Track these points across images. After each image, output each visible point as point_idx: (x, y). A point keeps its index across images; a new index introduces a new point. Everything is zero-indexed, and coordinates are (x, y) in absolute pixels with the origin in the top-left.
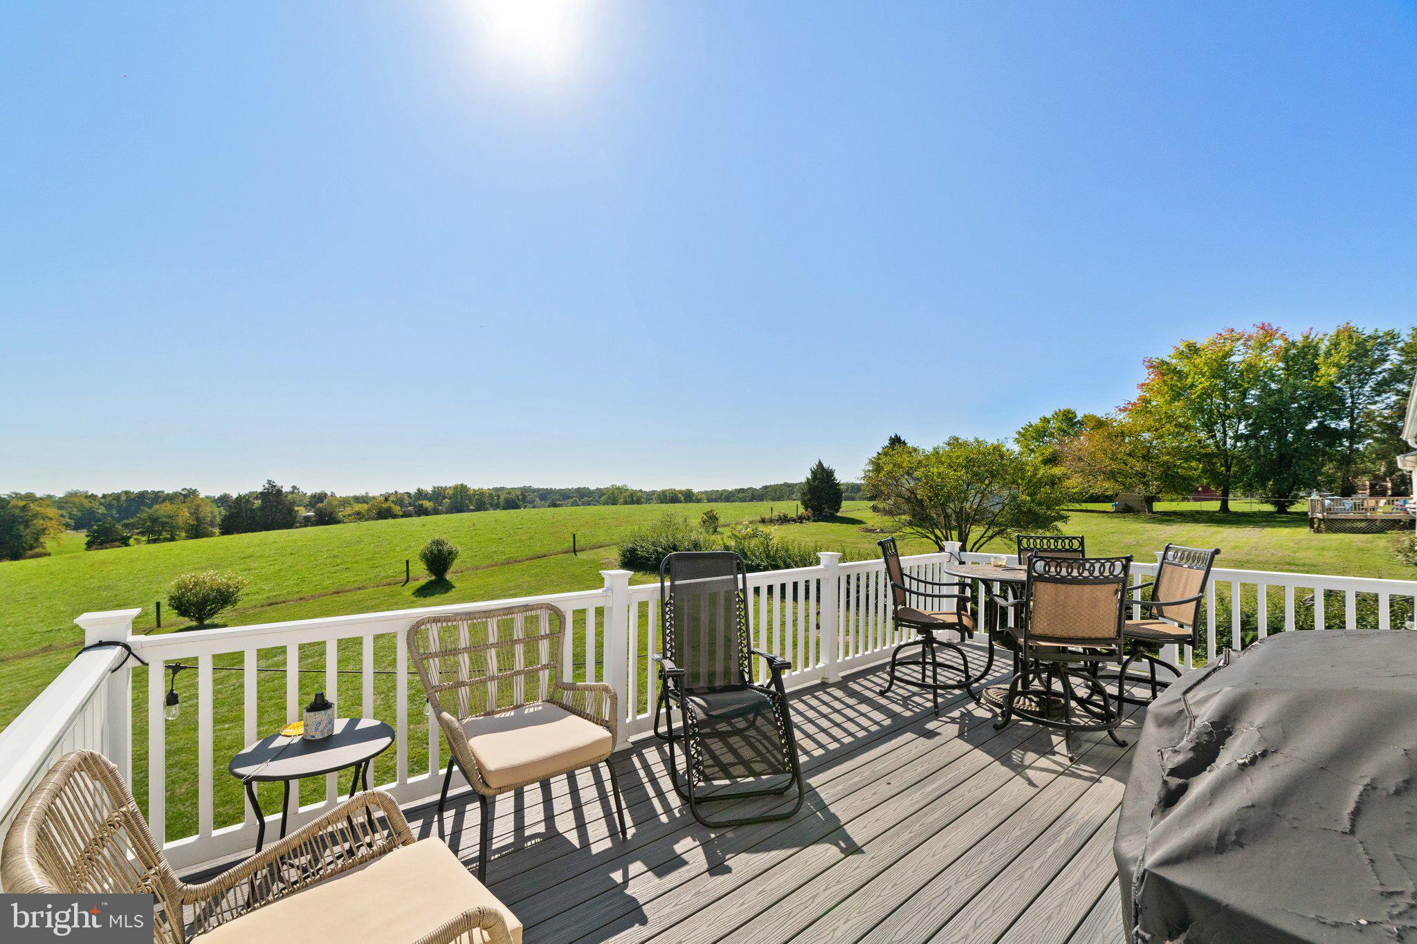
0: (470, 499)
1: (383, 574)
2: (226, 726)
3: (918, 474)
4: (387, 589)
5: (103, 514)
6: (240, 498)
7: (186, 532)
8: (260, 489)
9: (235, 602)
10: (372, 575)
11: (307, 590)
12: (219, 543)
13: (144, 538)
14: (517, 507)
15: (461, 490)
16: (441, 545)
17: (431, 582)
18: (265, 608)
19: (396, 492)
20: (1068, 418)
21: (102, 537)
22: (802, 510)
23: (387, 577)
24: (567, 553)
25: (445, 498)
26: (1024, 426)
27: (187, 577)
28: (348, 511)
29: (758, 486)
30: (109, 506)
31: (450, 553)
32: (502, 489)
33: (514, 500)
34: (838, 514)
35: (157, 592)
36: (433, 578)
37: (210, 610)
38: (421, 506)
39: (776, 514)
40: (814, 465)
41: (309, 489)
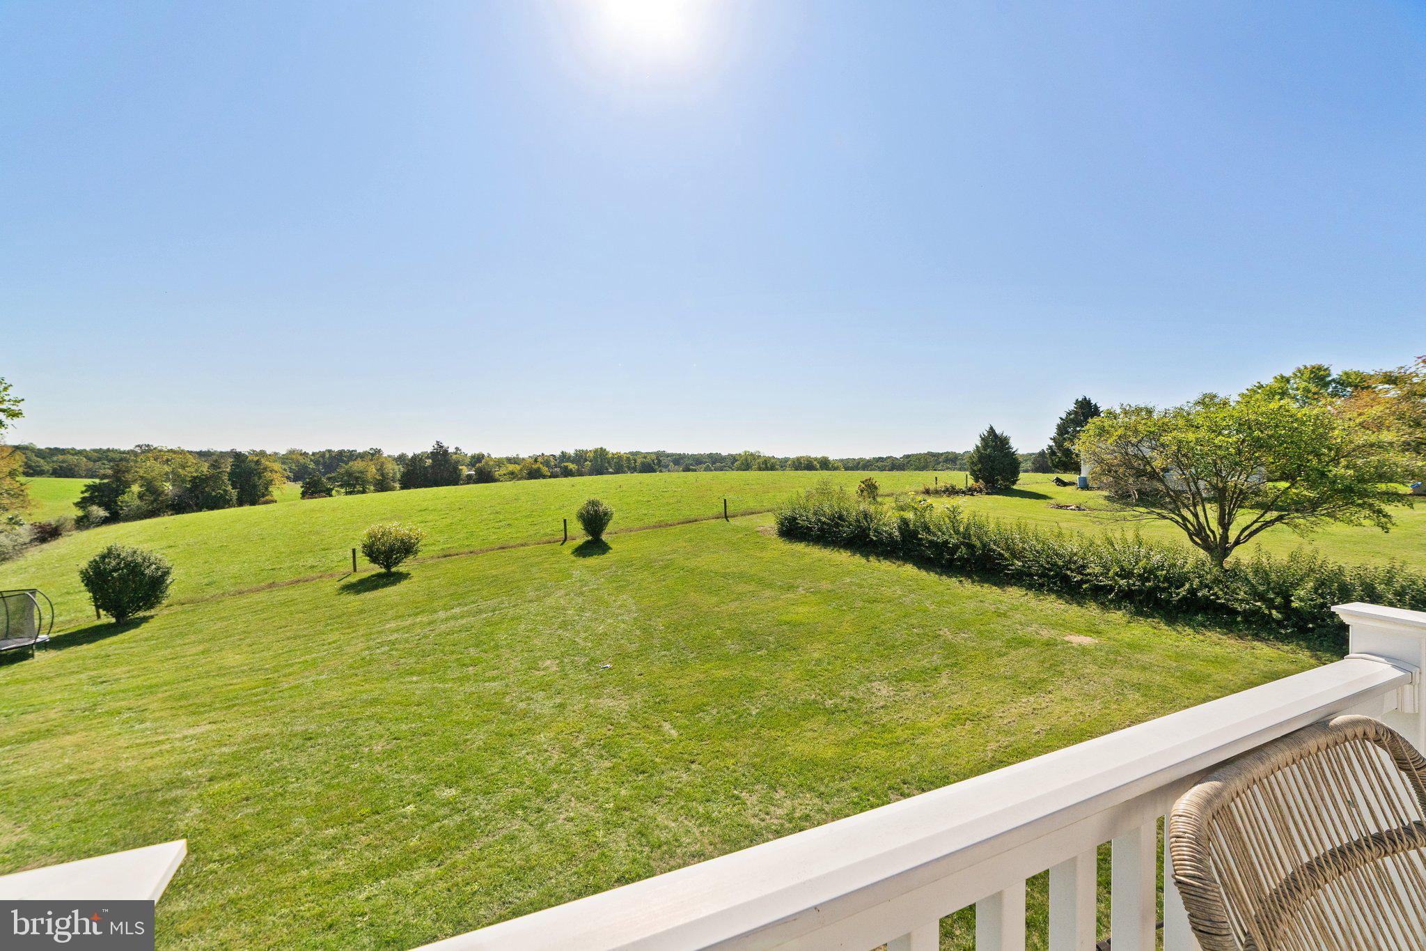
0: (609, 462)
1: (542, 532)
2: (415, 679)
3: (1166, 438)
4: (548, 547)
5: (313, 469)
6: (415, 457)
7: (374, 486)
8: (430, 450)
9: (416, 553)
10: (532, 532)
11: (476, 544)
12: (399, 497)
13: (343, 490)
14: (654, 471)
15: (601, 453)
16: (596, 506)
17: (588, 542)
18: (441, 559)
19: (543, 454)
20: (1319, 377)
21: (313, 489)
22: (971, 482)
23: (546, 535)
24: (718, 518)
25: (586, 460)
26: (1250, 387)
27: (375, 527)
28: (503, 470)
29: (898, 454)
30: (317, 463)
31: (606, 514)
32: (637, 453)
33: (651, 464)
34: (1015, 487)
35: (353, 539)
36: (590, 538)
37: (396, 559)
38: (566, 467)
39: (941, 485)
40: (984, 430)
41: (470, 450)
